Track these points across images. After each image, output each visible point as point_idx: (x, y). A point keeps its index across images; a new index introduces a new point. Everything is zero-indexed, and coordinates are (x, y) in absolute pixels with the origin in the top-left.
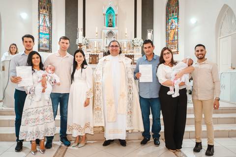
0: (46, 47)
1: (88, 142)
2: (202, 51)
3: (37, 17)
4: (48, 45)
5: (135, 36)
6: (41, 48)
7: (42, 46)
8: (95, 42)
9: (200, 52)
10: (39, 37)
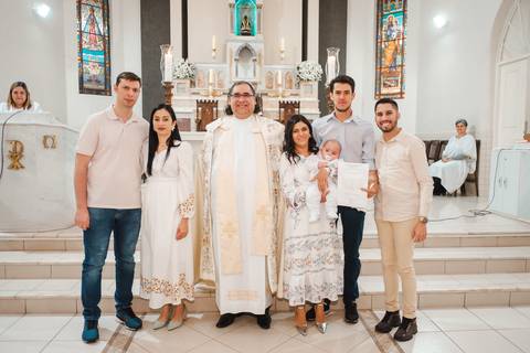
0: (98, 82)
1: (189, 316)
2: (389, 113)
3: (76, 11)
4: (102, 79)
5: (304, 58)
6: (86, 85)
7: (90, 81)
8: (211, 71)
9: (384, 118)
10: (82, 60)
